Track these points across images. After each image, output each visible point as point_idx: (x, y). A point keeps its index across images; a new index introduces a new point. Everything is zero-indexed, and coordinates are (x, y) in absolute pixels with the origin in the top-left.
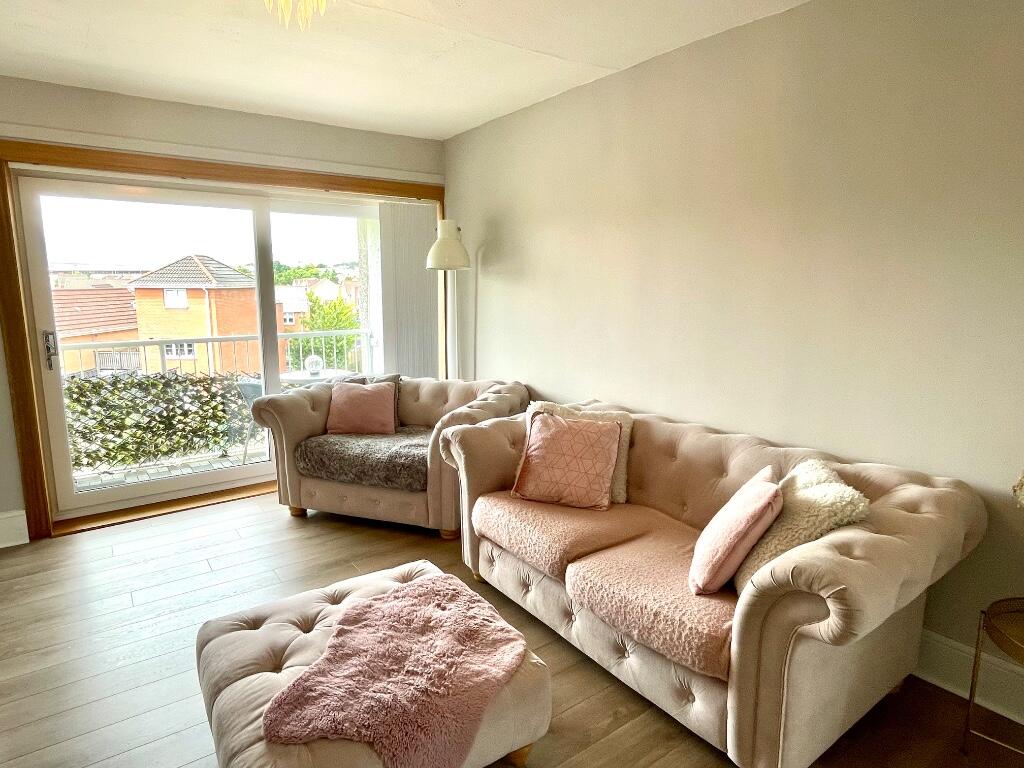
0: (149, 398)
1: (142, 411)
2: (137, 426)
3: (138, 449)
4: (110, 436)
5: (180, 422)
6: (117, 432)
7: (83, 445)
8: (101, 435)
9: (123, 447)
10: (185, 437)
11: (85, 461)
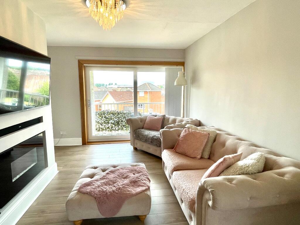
0: (115, 117)
1: (113, 120)
2: (111, 123)
3: (111, 129)
4: (106, 125)
5: (121, 123)
6: (108, 124)
7: (101, 126)
8: (104, 124)
9: (108, 128)
10: (122, 127)
11: (101, 130)
